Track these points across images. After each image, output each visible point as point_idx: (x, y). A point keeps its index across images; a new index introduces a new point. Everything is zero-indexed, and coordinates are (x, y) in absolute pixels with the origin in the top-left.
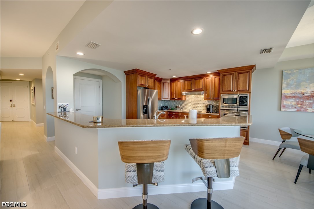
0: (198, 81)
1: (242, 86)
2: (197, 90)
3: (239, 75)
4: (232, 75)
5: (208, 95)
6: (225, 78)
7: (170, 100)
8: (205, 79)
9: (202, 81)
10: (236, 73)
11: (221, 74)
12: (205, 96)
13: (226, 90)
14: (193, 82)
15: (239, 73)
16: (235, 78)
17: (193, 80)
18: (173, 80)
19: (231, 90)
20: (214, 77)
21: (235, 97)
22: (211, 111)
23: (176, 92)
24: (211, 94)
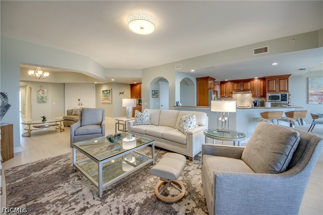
0: (246, 84)
1: (282, 88)
2: (246, 90)
3: (280, 80)
4: (275, 80)
5: (255, 93)
6: (270, 82)
7: (220, 97)
8: (252, 82)
9: (249, 83)
10: (278, 79)
11: (267, 80)
12: (253, 95)
13: (271, 90)
14: (241, 84)
15: (280, 79)
16: (277, 82)
17: (242, 82)
18: (222, 83)
19: (275, 90)
20: (259, 81)
21: (278, 95)
22: (258, 105)
23: (225, 92)
24: (257, 93)
